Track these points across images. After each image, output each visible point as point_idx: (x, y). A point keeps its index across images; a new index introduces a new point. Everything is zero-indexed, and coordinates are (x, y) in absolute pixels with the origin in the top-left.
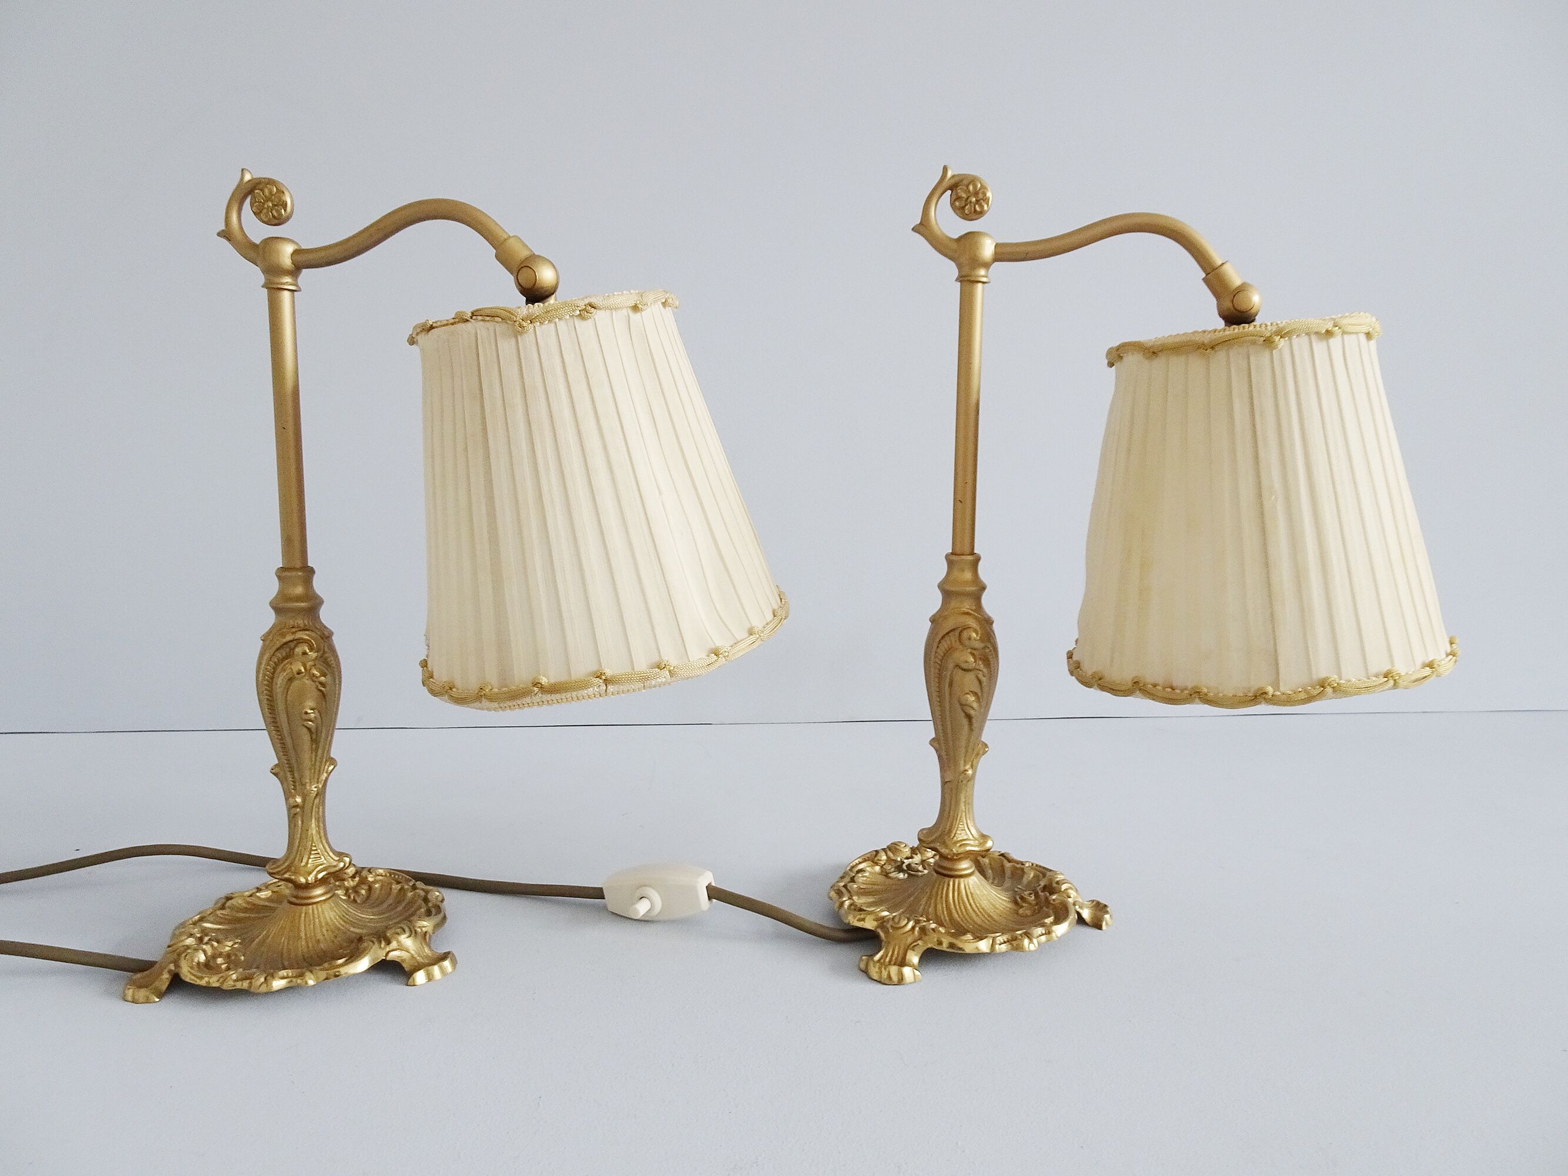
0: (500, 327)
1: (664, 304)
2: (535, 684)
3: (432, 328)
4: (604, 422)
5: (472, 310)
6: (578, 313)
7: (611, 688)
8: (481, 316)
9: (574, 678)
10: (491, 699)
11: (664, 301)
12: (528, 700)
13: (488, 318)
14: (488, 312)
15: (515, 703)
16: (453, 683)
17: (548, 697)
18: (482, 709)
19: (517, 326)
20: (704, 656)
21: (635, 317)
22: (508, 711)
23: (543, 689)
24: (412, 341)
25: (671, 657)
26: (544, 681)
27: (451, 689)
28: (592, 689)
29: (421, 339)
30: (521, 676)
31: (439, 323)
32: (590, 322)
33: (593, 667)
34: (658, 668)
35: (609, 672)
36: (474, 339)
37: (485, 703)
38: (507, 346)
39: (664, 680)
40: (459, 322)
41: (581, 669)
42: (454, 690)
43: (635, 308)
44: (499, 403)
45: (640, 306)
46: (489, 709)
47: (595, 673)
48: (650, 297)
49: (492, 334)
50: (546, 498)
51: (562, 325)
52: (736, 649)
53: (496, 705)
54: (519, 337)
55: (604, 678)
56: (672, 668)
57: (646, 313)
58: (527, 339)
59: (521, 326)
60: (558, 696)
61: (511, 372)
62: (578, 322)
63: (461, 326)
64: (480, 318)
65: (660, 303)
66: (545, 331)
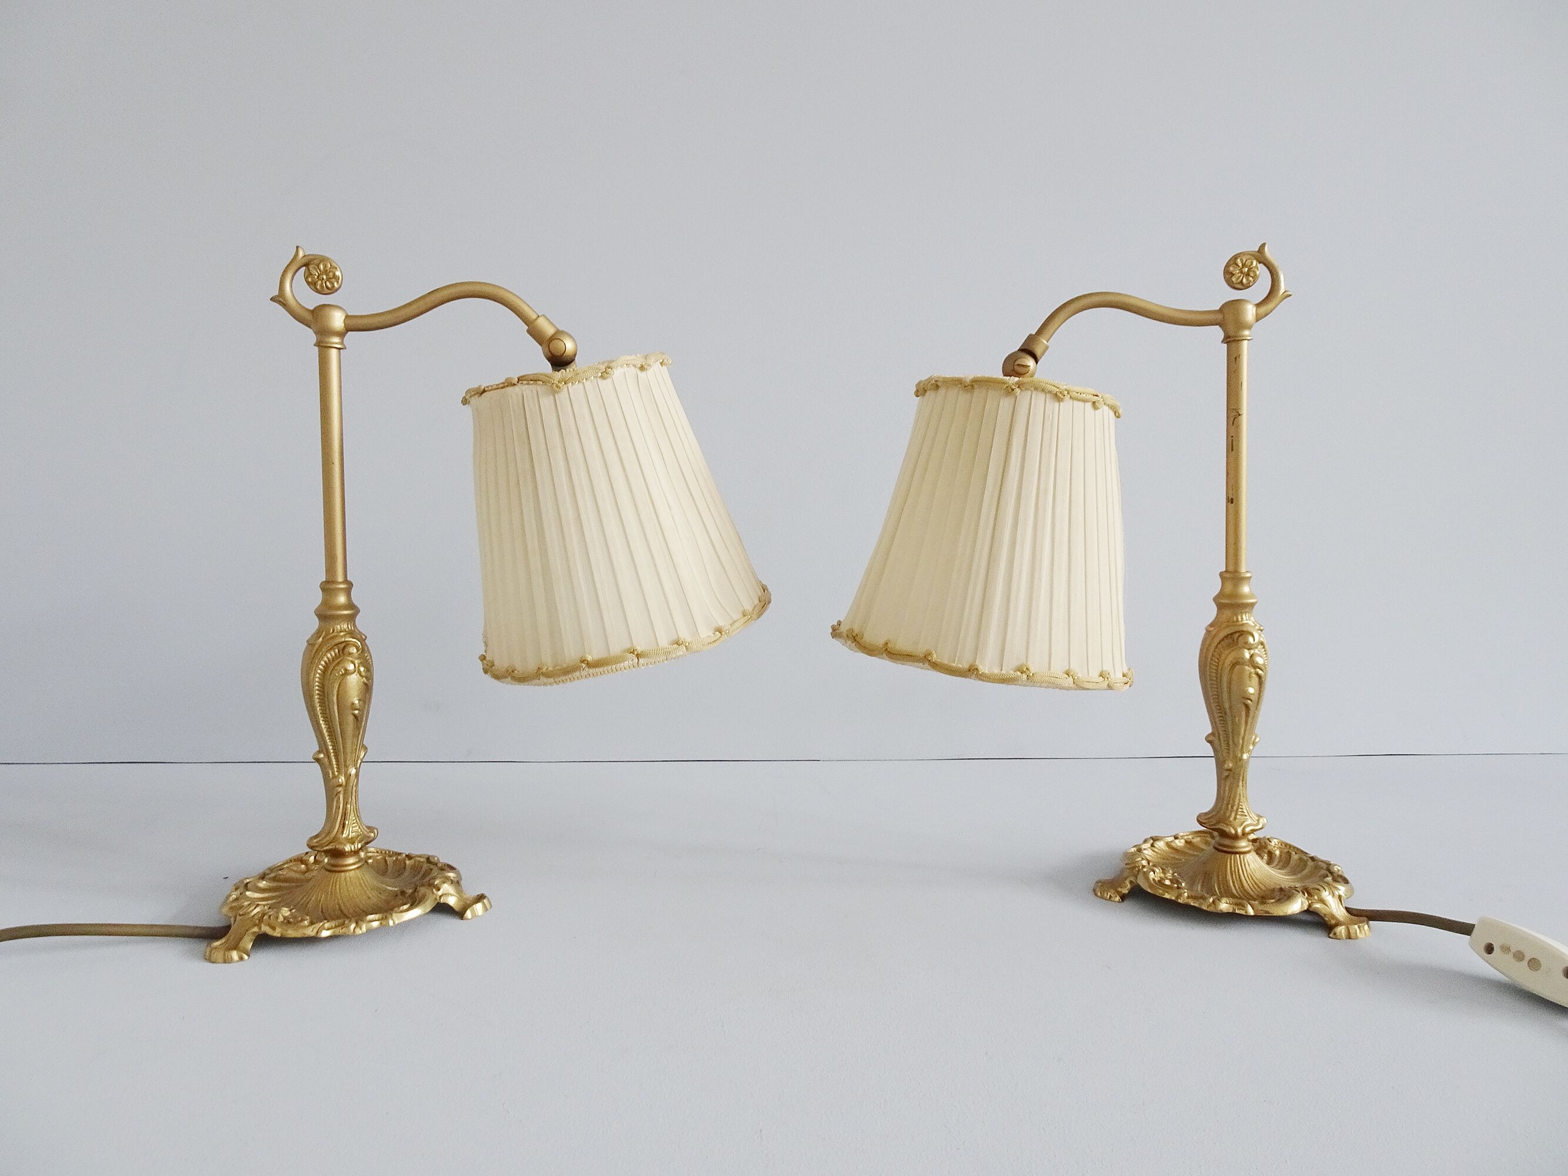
0: (539, 388)
1: (661, 364)
2: (583, 661)
3: (484, 391)
4: (623, 455)
5: (518, 376)
6: (600, 374)
7: (641, 661)
8: (525, 380)
9: (612, 654)
10: (548, 675)
11: (661, 361)
12: (577, 674)
13: (532, 382)
14: (531, 377)
15: (567, 677)
16: (514, 667)
17: (591, 671)
18: (539, 685)
19: (555, 387)
20: (711, 633)
21: (641, 375)
22: (561, 684)
23: (590, 665)
24: (465, 402)
25: (685, 635)
26: (589, 658)
27: (513, 671)
28: (627, 662)
29: (474, 400)
30: (571, 654)
31: (490, 388)
32: (609, 380)
33: (627, 645)
34: (677, 644)
35: (639, 649)
36: (521, 397)
37: (543, 679)
38: (546, 402)
39: (681, 653)
40: (507, 386)
41: (616, 648)
42: (516, 672)
43: (642, 368)
44: (543, 446)
45: (646, 367)
46: (545, 684)
47: (629, 649)
48: (651, 361)
49: (535, 395)
50: (583, 517)
51: (588, 384)
52: (735, 626)
53: (552, 680)
54: (556, 395)
55: (636, 653)
56: (687, 644)
57: (650, 372)
58: (563, 396)
59: (557, 386)
60: (601, 669)
61: (550, 420)
62: (600, 381)
63: (510, 389)
64: (525, 382)
65: (659, 362)
66: (575, 389)
